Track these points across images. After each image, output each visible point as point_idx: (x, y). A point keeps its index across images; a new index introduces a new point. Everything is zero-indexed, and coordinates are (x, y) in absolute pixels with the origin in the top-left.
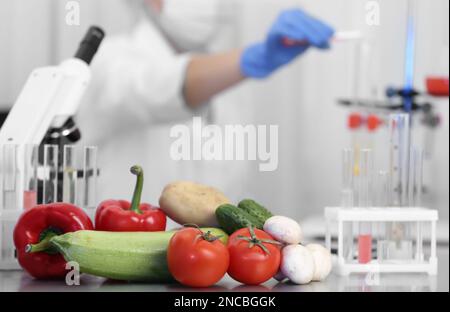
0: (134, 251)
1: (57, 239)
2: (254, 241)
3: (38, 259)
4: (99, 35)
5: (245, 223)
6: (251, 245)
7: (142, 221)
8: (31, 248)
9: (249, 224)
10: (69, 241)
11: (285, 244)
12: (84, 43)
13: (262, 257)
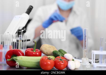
0: (32, 61)
1: (15, 58)
2: (61, 60)
3: (11, 62)
4: (32, 8)
5: (59, 55)
6: (60, 61)
7: (35, 54)
8: (8, 60)
9: (60, 55)
10: (17, 58)
11: (69, 60)
12: (28, 9)
13: (62, 63)
